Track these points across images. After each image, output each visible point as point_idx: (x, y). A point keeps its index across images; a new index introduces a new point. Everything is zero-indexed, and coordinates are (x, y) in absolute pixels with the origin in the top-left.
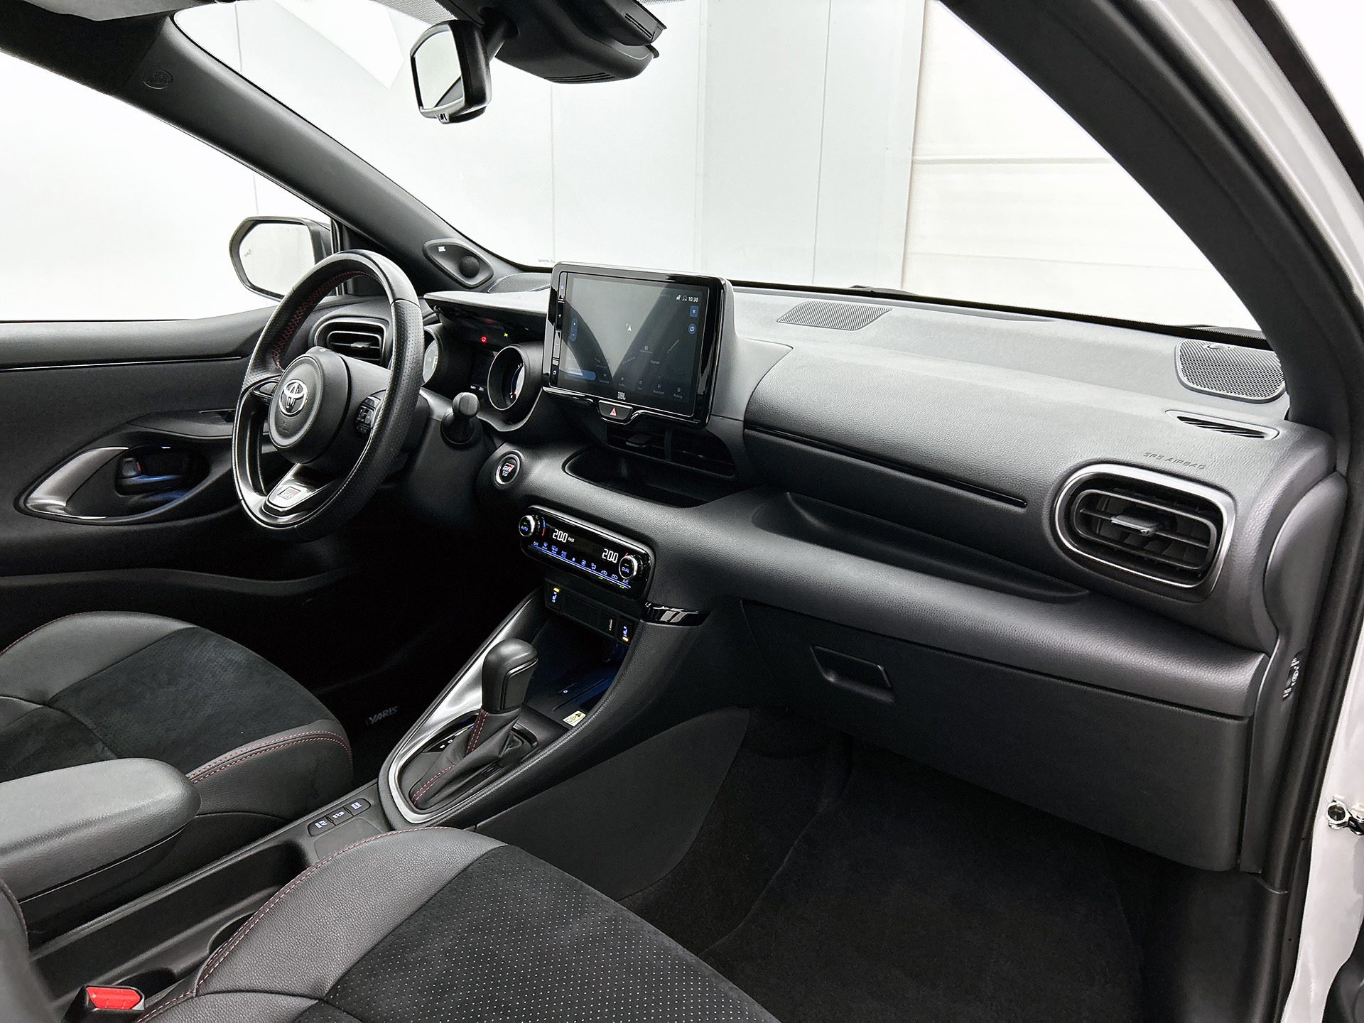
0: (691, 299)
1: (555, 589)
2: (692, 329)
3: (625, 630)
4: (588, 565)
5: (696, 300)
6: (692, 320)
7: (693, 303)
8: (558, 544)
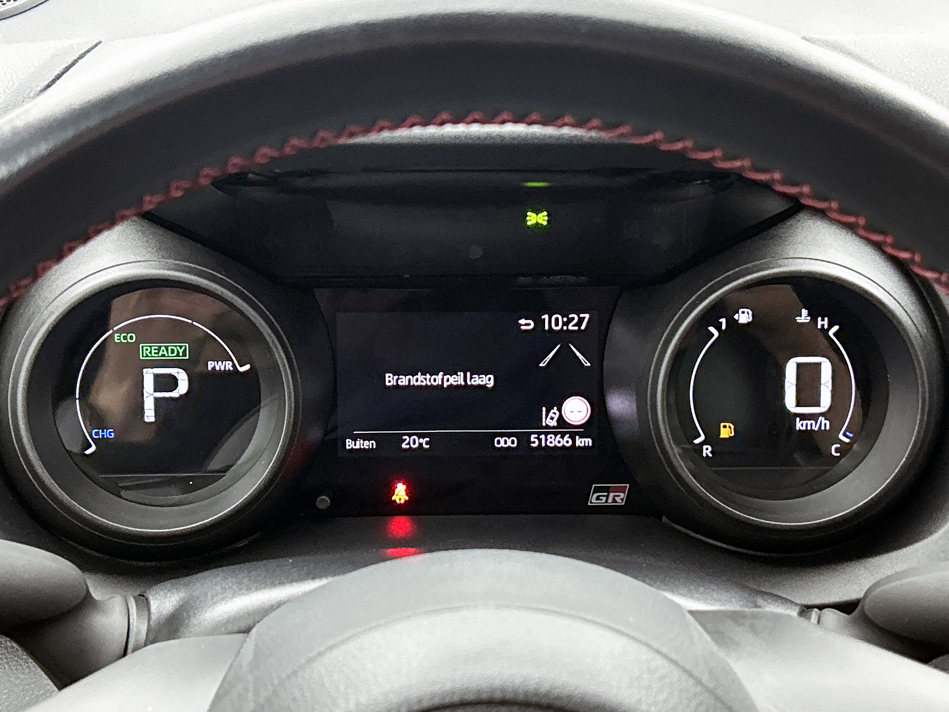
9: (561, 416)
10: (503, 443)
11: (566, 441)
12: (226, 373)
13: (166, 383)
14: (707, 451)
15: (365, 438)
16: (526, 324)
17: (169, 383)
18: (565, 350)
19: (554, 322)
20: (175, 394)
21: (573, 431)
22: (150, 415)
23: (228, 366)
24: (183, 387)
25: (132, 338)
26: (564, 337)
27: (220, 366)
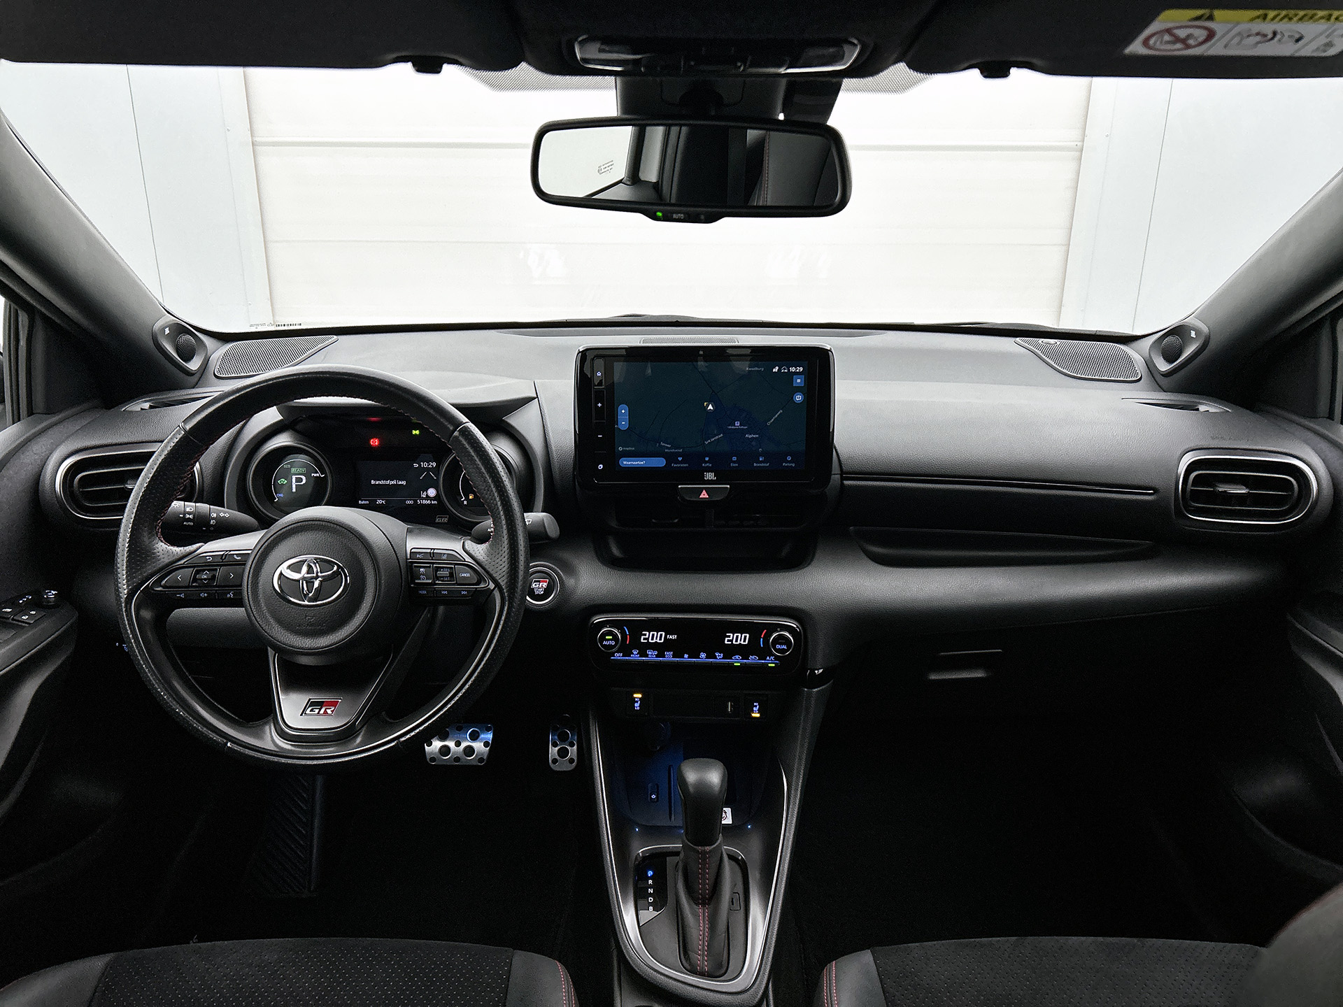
0: (792, 369)
1: (635, 695)
2: (799, 398)
3: (756, 706)
4: (712, 656)
5: (801, 369)
6: (798, 390)
7: (796, 373)
8: (654, 646)
9: (427, 495)
10: (408, 502)
11: (429, 502)
12: (317, 477)
13: (299, 480)
14: (465, 503)
15: (365, 500)
16: (416, 465)
17: (301, 480)
18: (428, 474)
19: (424, 465)
20: (302, 483)
21: (431, 499)
22: (294, 490)
23: (318, 475)
24: (304, 481)
25: (289, 466)
26: (428, 470)
27: (315, 475)
